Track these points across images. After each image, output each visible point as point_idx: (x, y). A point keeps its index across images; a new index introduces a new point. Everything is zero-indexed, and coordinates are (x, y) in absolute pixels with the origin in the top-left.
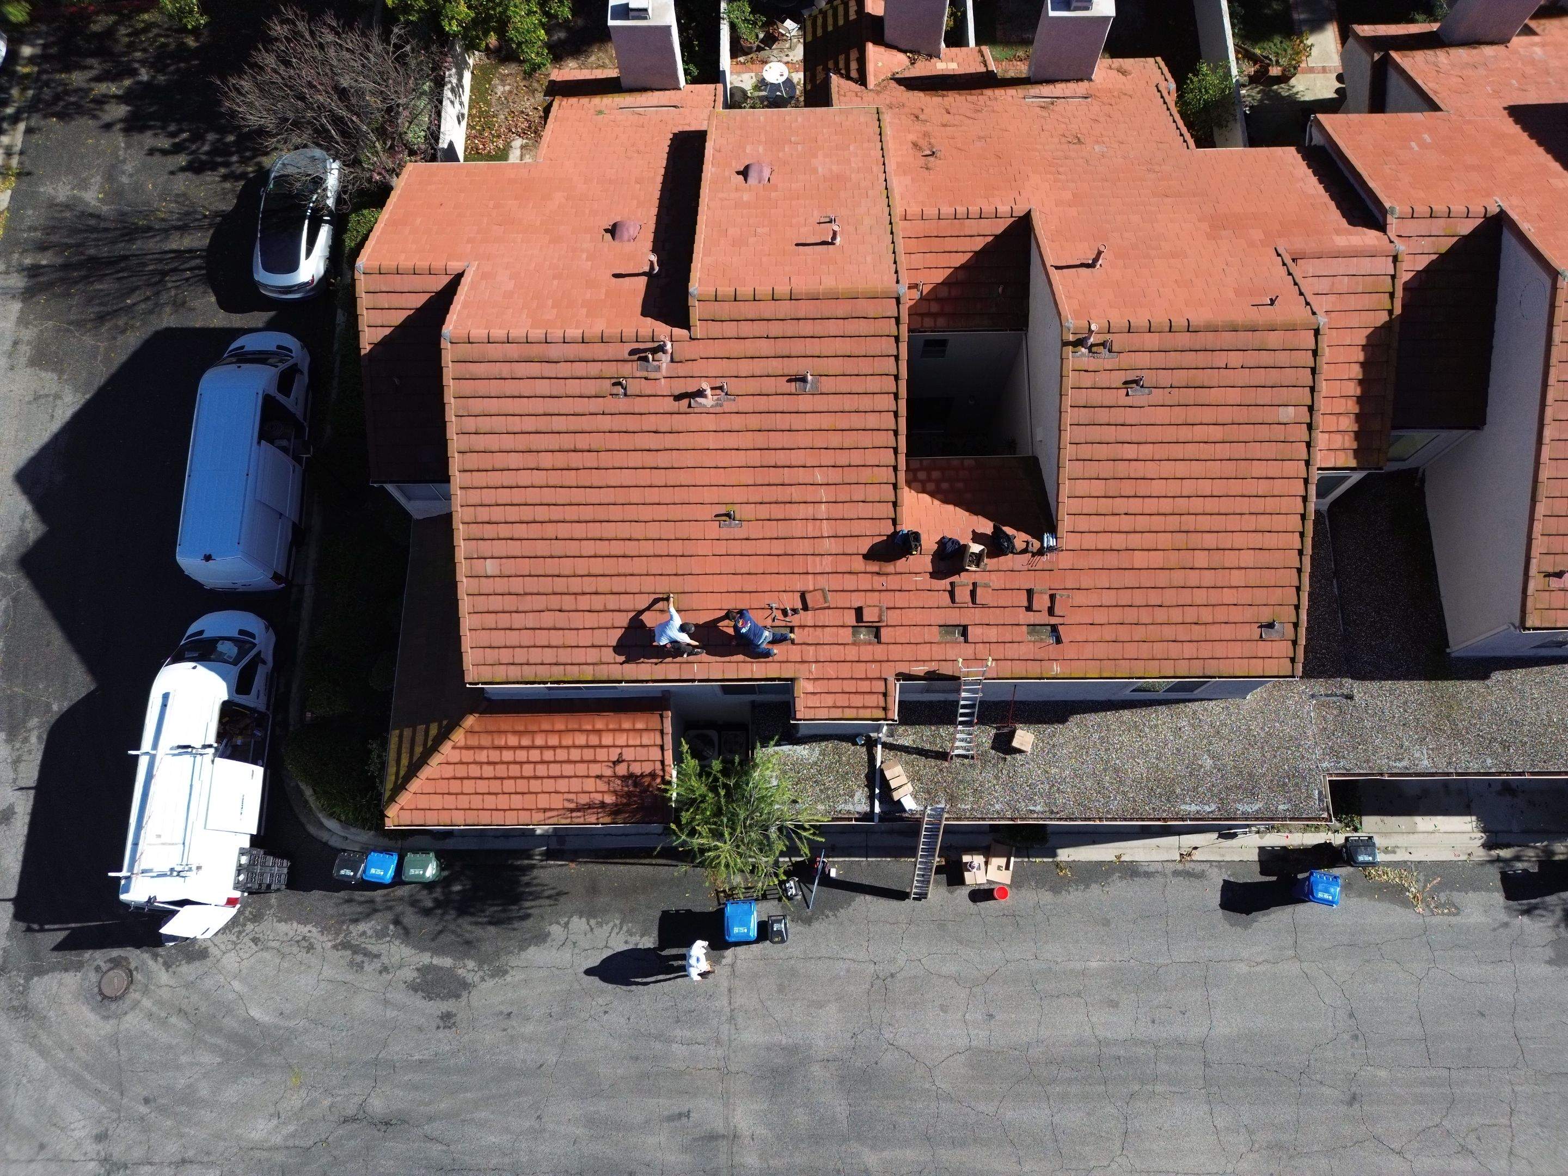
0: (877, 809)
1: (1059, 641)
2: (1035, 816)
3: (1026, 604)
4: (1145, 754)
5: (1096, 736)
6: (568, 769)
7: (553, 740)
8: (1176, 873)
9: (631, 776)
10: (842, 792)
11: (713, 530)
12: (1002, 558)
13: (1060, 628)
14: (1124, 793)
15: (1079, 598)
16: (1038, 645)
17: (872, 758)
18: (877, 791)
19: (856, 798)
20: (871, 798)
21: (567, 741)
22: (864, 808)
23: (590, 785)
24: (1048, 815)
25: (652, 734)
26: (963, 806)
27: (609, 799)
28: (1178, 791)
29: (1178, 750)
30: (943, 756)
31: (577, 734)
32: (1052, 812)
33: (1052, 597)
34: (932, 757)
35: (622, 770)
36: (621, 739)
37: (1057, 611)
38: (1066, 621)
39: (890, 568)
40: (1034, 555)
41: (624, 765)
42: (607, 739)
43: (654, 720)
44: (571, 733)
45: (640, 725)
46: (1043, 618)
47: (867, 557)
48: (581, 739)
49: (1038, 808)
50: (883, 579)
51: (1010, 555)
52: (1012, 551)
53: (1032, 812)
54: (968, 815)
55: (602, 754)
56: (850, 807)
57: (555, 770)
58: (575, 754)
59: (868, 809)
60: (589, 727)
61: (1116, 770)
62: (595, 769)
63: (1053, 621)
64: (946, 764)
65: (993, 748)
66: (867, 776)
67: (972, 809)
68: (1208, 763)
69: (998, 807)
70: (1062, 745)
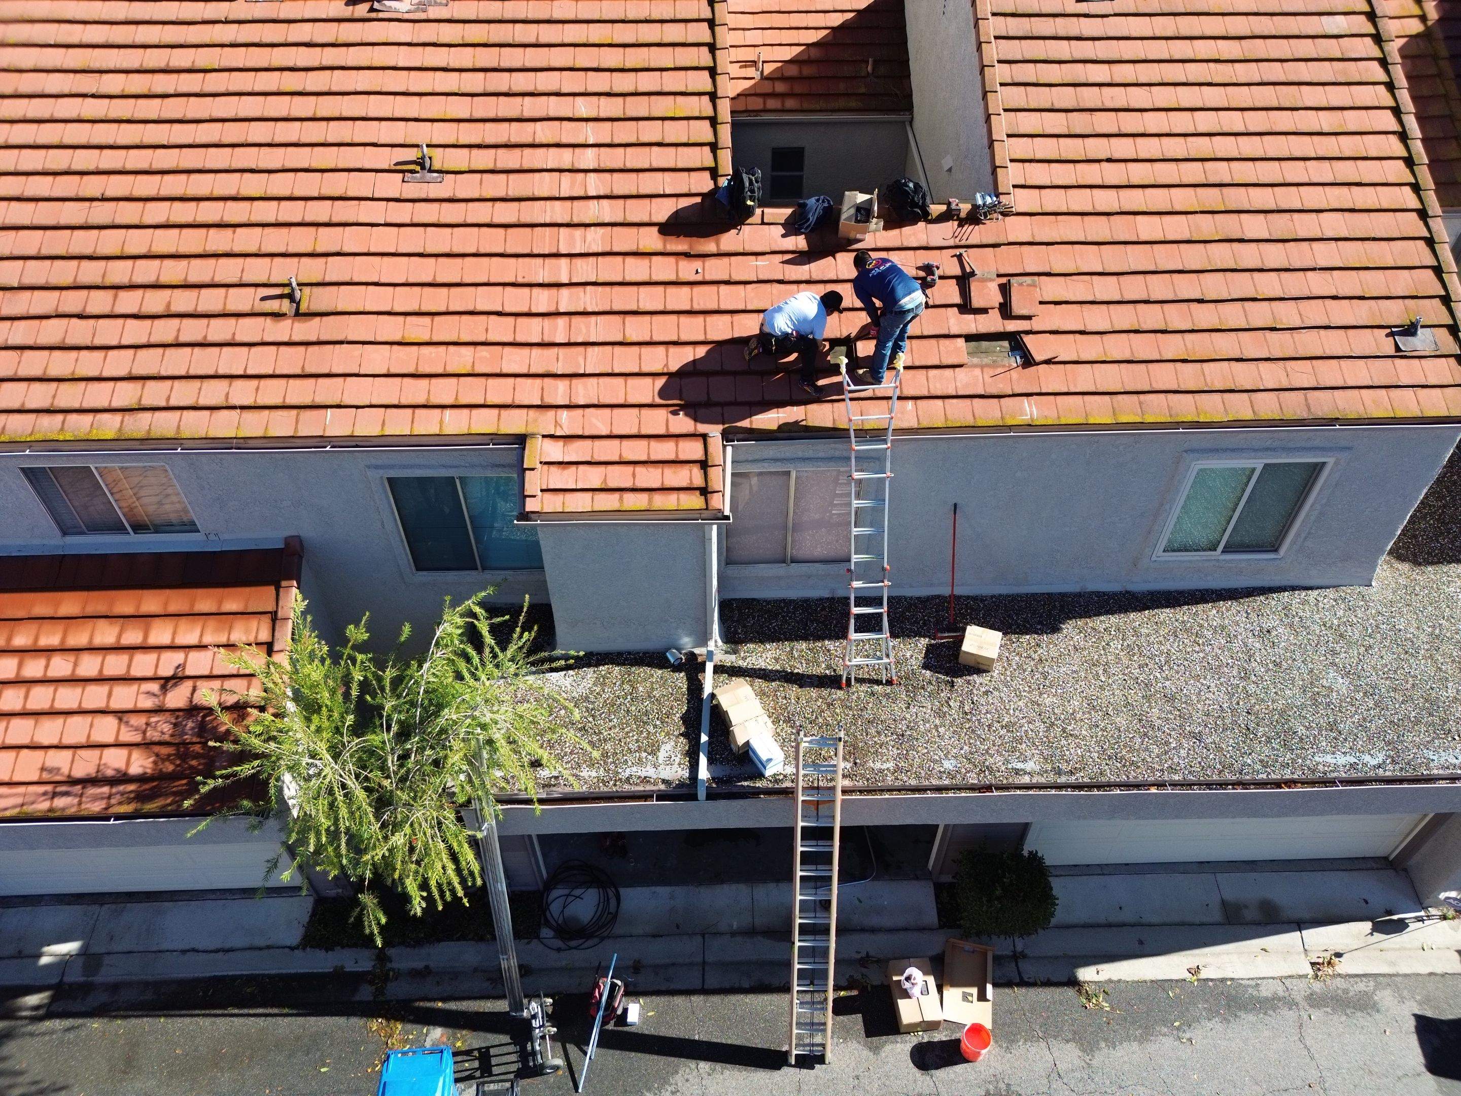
0: (704, 773)
1: (1028, 361)
2: (1026, 779)
3: (957, 299)
4: (1217, 671)
5: (1116, 645)
6: (68, 697)
7: (50, 639)
8: (1314, 1000)
9: (192, 709)
10: (633, 746)
11: (392, 185)
12: (907, 230)
13: (1028, 340)
14: (1198, 737)
15: (1053, 289)
16: (990, 372)
17: (695, 687)
18: (704, 738)
19: (662, 755)
20: (692, 756)
21: (79, 638)
22: (677, 772)
23: (106, 729)
24: (1051, 778)
25: (254, 623)
26: (878, 765)
27: (140, 764)
28: (1301, 730)
29: (1276, 664)
30: (832, 681)
31: (102, 623)
32: (1059, 772)
33: (1005, 289)
34: (812, 685)
35: (177, 698)
36: (189, 635)
37: (1018, 308)
38: (1035, 325)
39: (710, 246)
40: (962, 223)
41: (184, 689)
42: (161, 634)
43: (262, 598)
44: (90, 622)
45: (231, 605)
46: (992, 323)
47: (668, 228)
48: (106, 634)
49: (1030, 766)
50: (697, 264)
51: (921, 225)
52: (925, 217)
53: (1017, 772)
54: (890, 779)
55: (143, 664)
56: (649, 771)
57: (40, 698)
58: (89, 666)
59: (686, 774)
60: (129, 610)
61: (1170, 699)
62: (124, 697)
63: (1012, 326)
64: (840, 693)
65: (926, 666)
66: (685, 718)
67: (898, 769)
68: (1342, 684)
69: (948, 765)
70: (1057, 661)
